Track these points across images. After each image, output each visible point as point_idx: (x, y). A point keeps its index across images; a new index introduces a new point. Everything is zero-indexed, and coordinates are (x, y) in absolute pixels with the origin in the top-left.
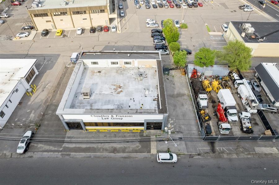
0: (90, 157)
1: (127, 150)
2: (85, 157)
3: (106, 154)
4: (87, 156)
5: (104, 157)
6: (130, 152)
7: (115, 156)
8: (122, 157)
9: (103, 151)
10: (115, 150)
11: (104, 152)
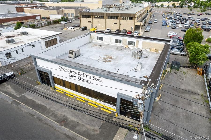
0: (33, 116)
1: (77, 128)
2: (29, 113)
3: (51, 121)
4: (31, 113)
5: (46, 123)
6: (79, 133)
7: (59, 128)
8: (65, 134)
9: (51, 115)
10: (64, 121)
11: (51, 117)
